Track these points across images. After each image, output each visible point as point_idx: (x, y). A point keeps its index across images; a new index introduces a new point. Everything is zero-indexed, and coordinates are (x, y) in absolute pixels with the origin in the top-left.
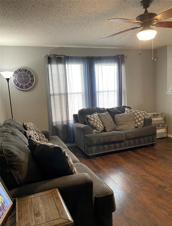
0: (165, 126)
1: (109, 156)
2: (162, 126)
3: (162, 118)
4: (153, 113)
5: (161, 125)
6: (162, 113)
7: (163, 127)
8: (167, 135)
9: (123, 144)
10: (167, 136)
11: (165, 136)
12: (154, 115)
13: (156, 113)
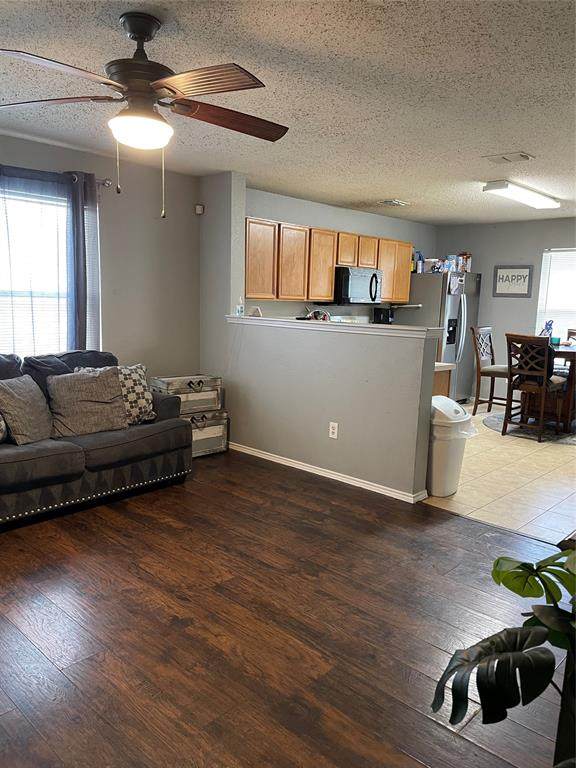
0: (222, 418)
1: (21, 531)
2: (214, 417)
3: (212, 395)
4: (188, 379)
5: (209, 415)
6: (215, 379)
7: (216, 421)
8: (228, 444)
9: (76, 485)
10: (228, 449)
11: (223, 447)
12: (189, 384)
13: (195, 379)
